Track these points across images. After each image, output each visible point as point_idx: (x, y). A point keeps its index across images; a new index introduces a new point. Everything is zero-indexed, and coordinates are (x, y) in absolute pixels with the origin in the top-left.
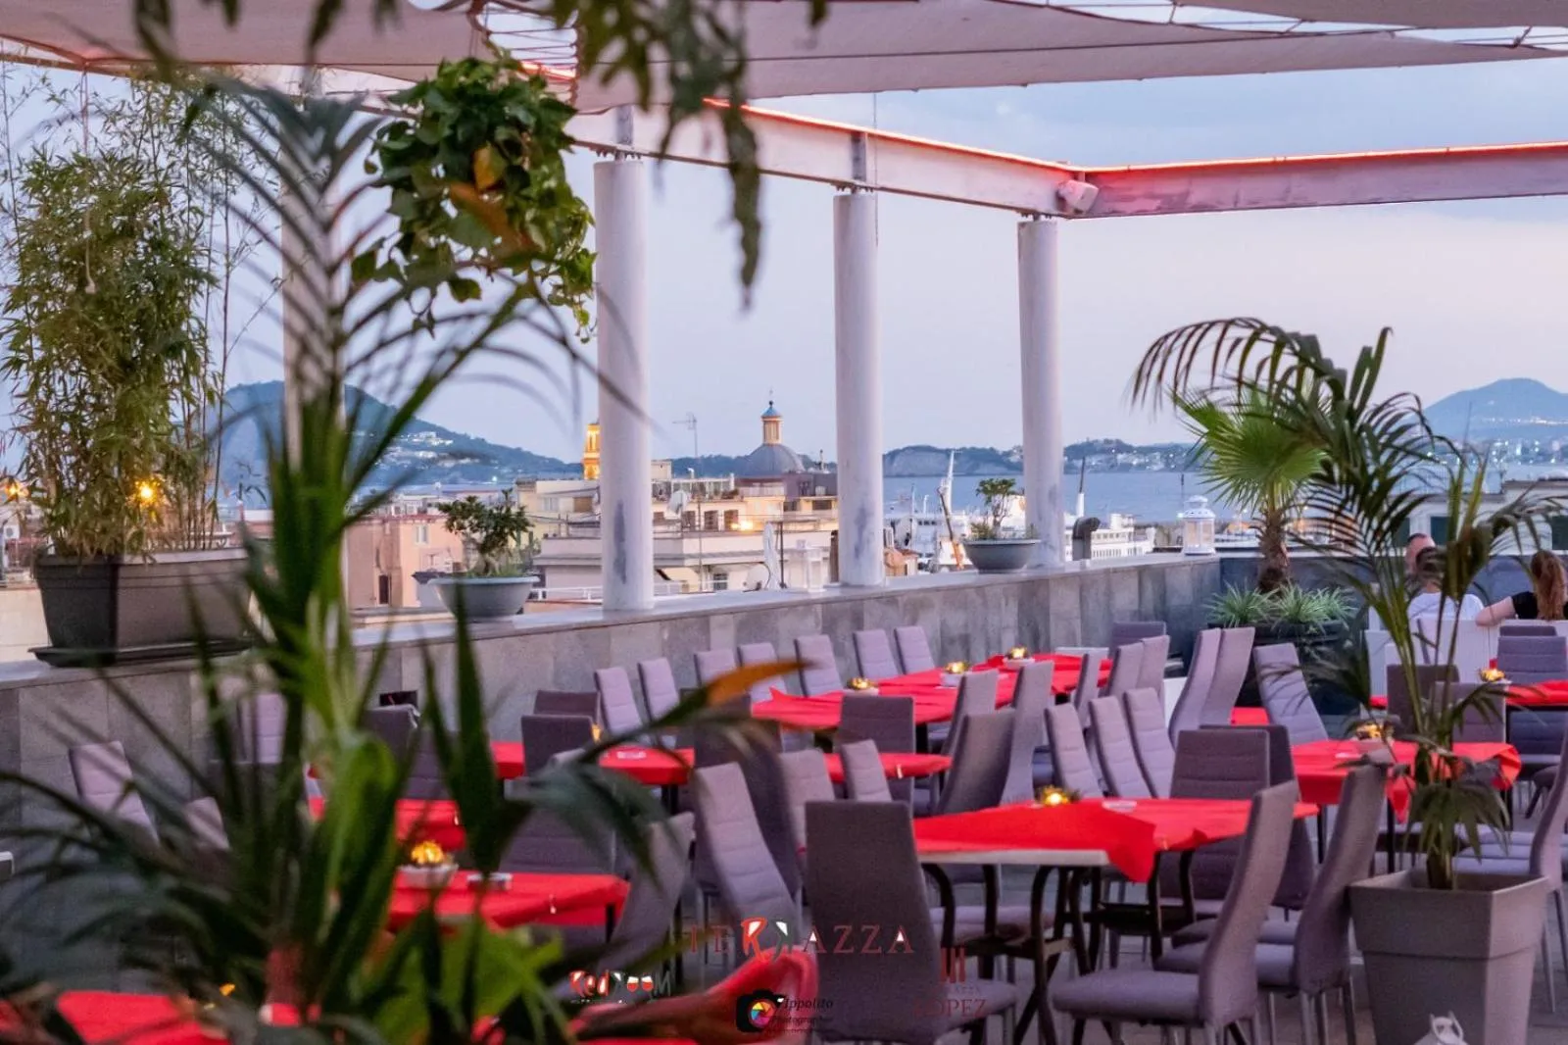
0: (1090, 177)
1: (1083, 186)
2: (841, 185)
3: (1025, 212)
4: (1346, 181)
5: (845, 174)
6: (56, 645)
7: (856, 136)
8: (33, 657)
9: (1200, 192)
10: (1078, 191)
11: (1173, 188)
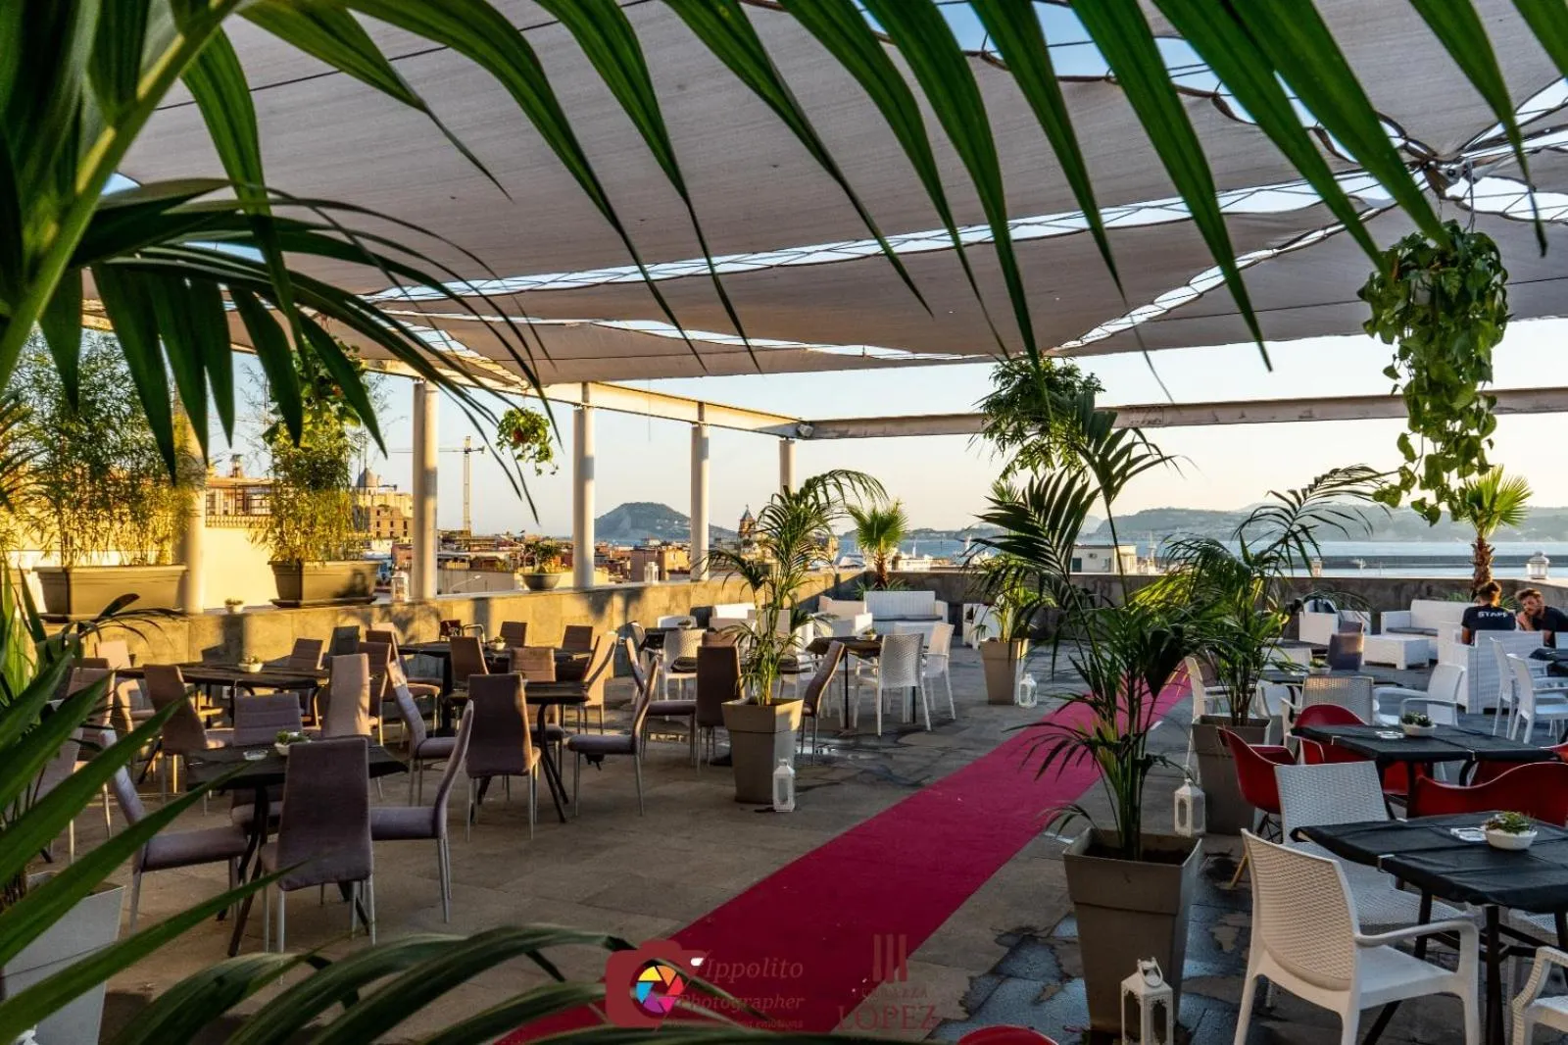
0: (811, 423)
1: (807, 427)
2: (693, 423)
3: (782, 436)
4: (907, 426)
5: (695, 418)
6: (282, 598)
7: (701, 404)
8: (271, 604)
9: (852, 430)
10: (804, 429)
11: (843, 428)
